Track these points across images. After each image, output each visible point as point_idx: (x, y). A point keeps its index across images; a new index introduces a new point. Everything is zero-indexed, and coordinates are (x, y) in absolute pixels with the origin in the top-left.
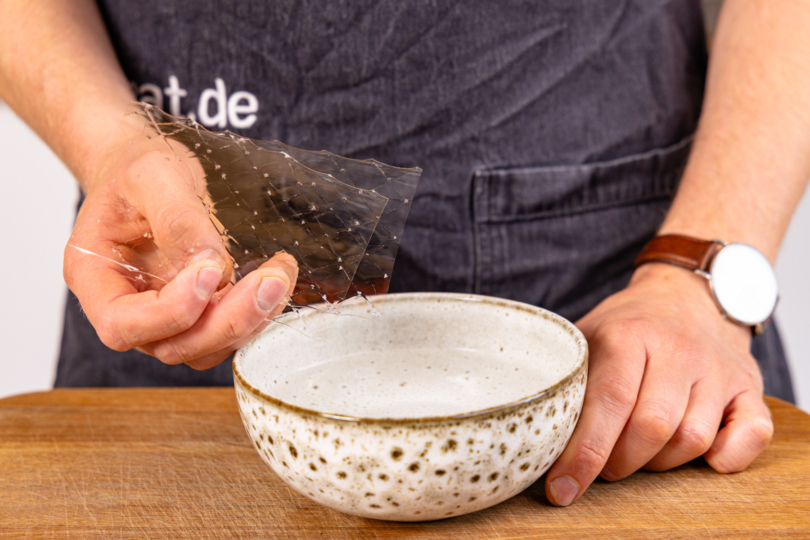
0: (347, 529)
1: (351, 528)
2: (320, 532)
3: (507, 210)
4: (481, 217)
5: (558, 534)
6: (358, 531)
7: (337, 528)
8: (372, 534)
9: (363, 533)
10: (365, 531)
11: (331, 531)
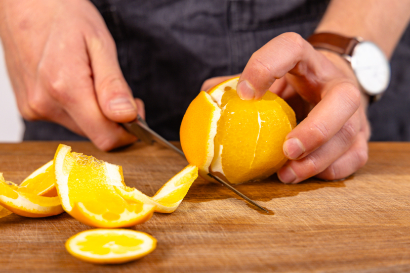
0: (200, 224)
1: (204, 224)
2: (181, 226)
3: (251, 22)
4: (235, 26)
5: (355, 229)
6: (208, 226)
7: (194, 224)
8: (219, 228)
9: (212, 227)
10: (214, 226)
11: (189, 226)
